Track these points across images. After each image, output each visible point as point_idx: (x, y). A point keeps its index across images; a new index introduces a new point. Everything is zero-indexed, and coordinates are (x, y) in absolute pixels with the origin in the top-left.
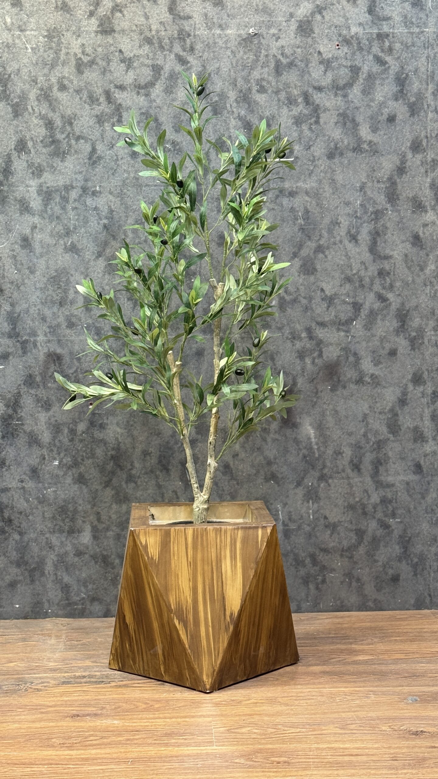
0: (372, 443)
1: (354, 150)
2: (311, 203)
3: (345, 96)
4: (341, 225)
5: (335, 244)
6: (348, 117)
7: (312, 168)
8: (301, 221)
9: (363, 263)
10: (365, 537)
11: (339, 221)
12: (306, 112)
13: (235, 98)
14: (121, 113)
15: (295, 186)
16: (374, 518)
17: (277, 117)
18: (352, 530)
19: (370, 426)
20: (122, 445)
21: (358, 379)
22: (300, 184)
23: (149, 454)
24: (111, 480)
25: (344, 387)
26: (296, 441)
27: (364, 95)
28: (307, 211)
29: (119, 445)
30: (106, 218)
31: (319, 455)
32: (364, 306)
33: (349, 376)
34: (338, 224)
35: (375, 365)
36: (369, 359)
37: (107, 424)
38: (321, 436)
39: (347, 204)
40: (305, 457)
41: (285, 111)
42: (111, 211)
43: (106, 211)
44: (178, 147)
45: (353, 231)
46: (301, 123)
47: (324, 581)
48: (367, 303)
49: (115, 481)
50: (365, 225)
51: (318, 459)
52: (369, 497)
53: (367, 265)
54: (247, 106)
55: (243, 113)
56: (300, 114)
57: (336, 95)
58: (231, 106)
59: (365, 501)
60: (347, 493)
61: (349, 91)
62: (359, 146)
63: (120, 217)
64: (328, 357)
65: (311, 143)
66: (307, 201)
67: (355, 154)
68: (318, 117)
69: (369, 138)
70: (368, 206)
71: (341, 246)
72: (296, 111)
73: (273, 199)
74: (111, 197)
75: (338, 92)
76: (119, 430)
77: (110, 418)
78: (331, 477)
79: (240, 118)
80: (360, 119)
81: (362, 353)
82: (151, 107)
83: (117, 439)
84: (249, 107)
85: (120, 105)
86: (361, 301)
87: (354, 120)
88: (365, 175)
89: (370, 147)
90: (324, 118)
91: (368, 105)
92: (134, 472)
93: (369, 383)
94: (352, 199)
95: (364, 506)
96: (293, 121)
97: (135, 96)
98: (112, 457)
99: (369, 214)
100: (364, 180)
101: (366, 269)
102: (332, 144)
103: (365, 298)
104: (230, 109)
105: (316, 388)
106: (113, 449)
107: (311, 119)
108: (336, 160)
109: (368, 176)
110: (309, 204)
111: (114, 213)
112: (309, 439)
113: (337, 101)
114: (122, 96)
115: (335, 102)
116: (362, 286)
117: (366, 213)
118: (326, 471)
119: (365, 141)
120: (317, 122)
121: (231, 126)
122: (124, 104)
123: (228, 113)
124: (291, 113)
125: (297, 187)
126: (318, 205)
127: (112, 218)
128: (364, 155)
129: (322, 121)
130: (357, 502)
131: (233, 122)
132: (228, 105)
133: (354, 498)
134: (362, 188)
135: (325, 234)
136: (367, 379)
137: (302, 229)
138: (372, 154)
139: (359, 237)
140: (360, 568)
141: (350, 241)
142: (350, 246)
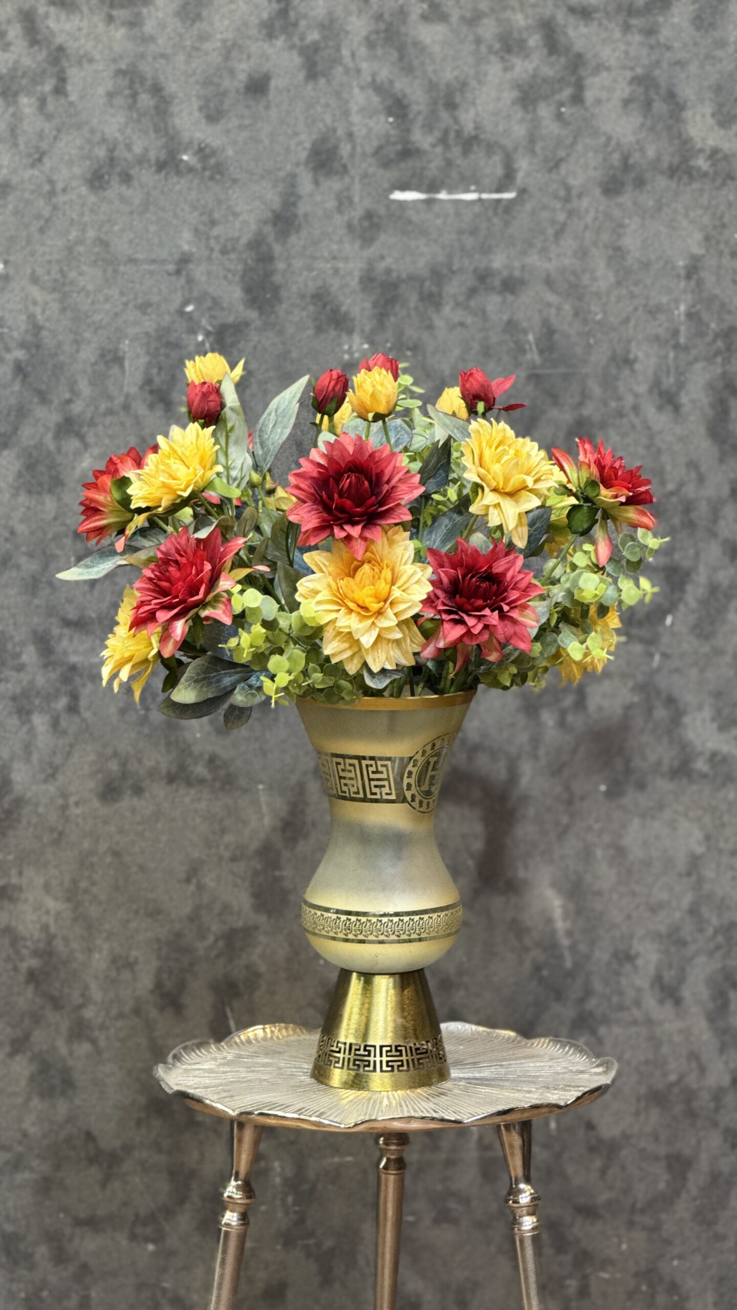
0: (710, 931)
1: (672, 172)
2: (559, 309)
3: (650, 32)
4: (637, 367)
5: (620, 414)
6: (657, 86)
7: (561, 217)
8: (533, 356)
9: (693, 465)
10: (691, 1176)
11: (632, 356)
12: (548, 71)
13: (364, 33)
14: (63, 71)
15: (517, 264)
16: (715, 1124)
17: (474, 84)
18: (657, 1158)
19: (707, 887)
20: (59, 944)
21: (676, 764)
22: (533, 259)
23: (130, 965)
24: (27, 1036)
25: (641, 786)
26: (517, 928)
27: (698, 28)
28: (549, 332)
29: (49, 943)
30: (22, 345)
31: (577, 965)
32: (694, 577)
33: (652, 758)
34: (628, 362)
35: (722, 729)
36: (707, 713)
37: (20, 889)
38: (579, 912)
39: (653, 312)
40: (537, 968)
41: (494, 70)
42: (37, 328)
43: (23, 327)
44: (212, 161)
45: (669, 382)
46: (534, 102)
47: (584, 1292)
48: (702, 568)
49: (39, 1038)
50: (699, 366)
51: (570, 974)
52: (702, 1070)
53: (703, 469)
54: (395, 54)
55: (384, 73)
56: (534, 76)
57: (627, 28)
58: (353, 55)
59: (692, 1080)
60: (647, 1062)
61: (661, 19)
62: (685, 160)
63: (60, 345)
64: (600, 709)
65: (562, 153)
66: (549, 305)
67: (673, 185)
68: (580, 87)
69: (711, 142)
70: (705, 316)
71: (636, 421)
72: (522, 68)
73: (461, 298)
74: (35, 292)
75: (634, 21)
76: (51, 904)
77: (29, 872)
78: (605, 1021)
79: (377, 87)
80: (687, 92)
81: (688, 697)
82: (142, 56)
83: (45, 928)
84: (401, 58)
85: (61, 49)
86: (686, 564)
87: (671, 96)
88: (698, 236)
89: (714, 165)
90: (595, 86)
91: (708, 57)
92: (89, 1013)
93: (704, 776)
94: (664, 300)
95: (690, 1096)
96: (515, 94)
97: (101, 27)
98: (32, 976)
99: (709, 338)
100: (698, 251)
101: (701, 479)
102: (616, 157)
103: (697, 554)
104: (351, 65)
105: (567, 788)
106: (36, 953)
107: (561, 90)
108: (626, 199)
109: (707, 239)
110: (553, 312)
111: (44, 333)
112: (550, 921)
113: (629, 44)
114: (67, 26)
115: (623, 47)
116: (690, 525)
117: (701, 334)
118: (591, 1004)
119: (701, 151)
120: (577, 99)
121: (354, 108)
122: (72, 46)
123: (347, 71)
124: (508, 76)
125: (523, 267)
126: (576, 314)
127: (38, 347)
128: (696, 186)
129: (589, 95)
130: (672, 1085)
131: (359, 98)
132: (345, 52)
133: (665, 1075)
134: (693, 270)
135: (596, 390)
136: (701, 765)
137: (535, 378)
138: (719, 182)
139: (684, 399)
140: (680, 1257)
141: (660, 409)
142: (659, 420)
